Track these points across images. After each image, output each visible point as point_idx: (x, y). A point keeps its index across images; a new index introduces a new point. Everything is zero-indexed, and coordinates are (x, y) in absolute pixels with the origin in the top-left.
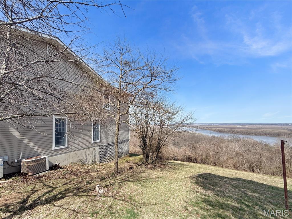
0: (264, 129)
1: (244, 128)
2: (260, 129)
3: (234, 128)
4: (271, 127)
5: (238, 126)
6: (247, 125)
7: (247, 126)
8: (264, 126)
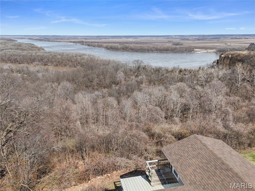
0: (154, 43)
1: (137, 43)
2: (151, 43)
3: (127, 43)
4: (160, 39)
5: (130, 40)
6: (139, 38)
7: (139, 40)
8: (154, 39)
